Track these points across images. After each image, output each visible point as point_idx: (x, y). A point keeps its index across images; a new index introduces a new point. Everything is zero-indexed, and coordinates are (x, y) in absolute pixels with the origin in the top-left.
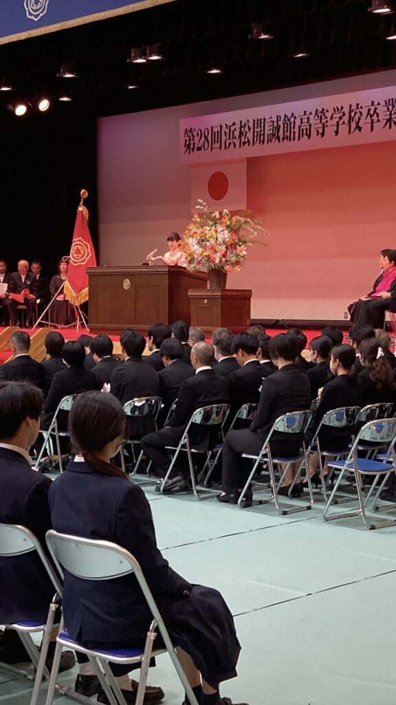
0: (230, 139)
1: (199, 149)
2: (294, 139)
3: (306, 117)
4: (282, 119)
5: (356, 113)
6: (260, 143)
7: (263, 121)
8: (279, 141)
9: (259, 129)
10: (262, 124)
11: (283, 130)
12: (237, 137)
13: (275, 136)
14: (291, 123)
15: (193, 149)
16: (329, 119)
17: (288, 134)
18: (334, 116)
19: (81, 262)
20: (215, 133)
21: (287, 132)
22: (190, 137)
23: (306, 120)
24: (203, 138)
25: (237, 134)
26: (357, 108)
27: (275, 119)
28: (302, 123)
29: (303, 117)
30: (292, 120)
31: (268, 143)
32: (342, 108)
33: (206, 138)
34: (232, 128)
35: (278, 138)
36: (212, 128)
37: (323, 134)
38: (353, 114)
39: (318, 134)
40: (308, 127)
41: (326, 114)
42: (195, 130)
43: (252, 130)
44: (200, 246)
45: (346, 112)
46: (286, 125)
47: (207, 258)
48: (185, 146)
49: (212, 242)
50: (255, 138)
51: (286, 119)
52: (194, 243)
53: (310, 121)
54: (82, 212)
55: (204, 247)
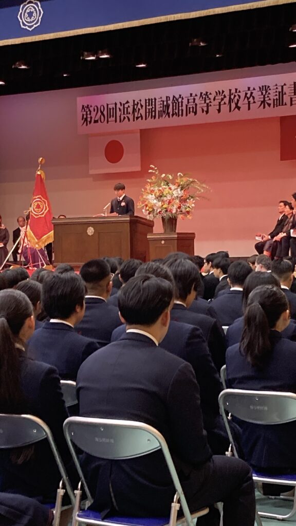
0: (124, 114)
1: (96, 122)
2: (182, 115)
3: (193, 98)
4: (171, 99)
5: (235, 96)
6: (152, 118)
7: (153, 100)
8: (169, 117)
9: (150, 107)
10: (153, 103)
11: (171, 108)
12: (131, 112)
13: (165, 111)
14: (179, 103)
15: (90, 122)
16: (212, 100)
17: (177, 111)
18: (216, 98)
19: (41, 215)
20: (110, 109)
21: (176, 109)
22: (87, 112)
23: (192, 100)
24: (99, 113)
25: (130, 110)
26: (236, 92)
27: (164, 99)
28: (188, 102)
29: (189, 98)
30: (180, 100)
31: (159, 118)
32: (223, 92)
33: (102, 113)
34: (126, 106)
35: (168, 114)
36: (108, 105)
37: (207, 112)
38: (232, 97)
39: (203, 112)
40: (194, 106)
41: (210, 96)
42: (91, 106)
43: (144, 107)
44: (159, 201)
45: (226, 95)
46: (174, 104)
47: (165, 210)
48: (82, 119)
49: (169, 198)
50: (148, 114)
51: (175, 99)
52: (153, 199)
53: (196, 101)
54: (40, 175)
55: (163, 201)
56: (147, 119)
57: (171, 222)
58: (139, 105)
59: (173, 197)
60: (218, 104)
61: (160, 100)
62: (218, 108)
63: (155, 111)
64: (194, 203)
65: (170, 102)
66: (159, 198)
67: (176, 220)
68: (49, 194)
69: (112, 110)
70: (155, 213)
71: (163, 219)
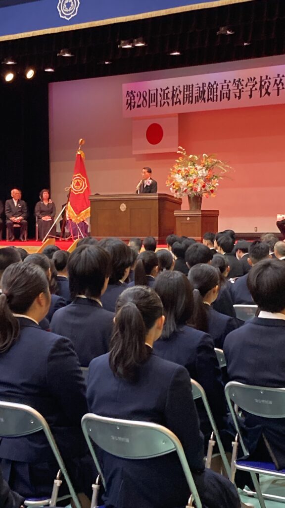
0: (164, 99)
1: (139, 106)
2: (217, 100)
3: (226, 84)
4: (207, 85)
5: (265, 83)
6: (189, 103)
7: (191, 87)
8: (205, 102)
9: (188, 93)
10: (191, 89)
11: (207, 93)
12: (170, 98)
13: (201, 96)
14: (214, 89)
15: (134, 107)
16: (244, 86)
17: (212, 96)
18: (248, 84)
19: (80, 191)
20: (152, 94)
22: (131, 97)
23: (226, 87)
24: (142, 99)
25: (170, 95)
26: (267, 79)
27: (201, 86)
28: (223, 88)
29: (223, 84)
30: (215, 86)
31: (195, 103)
32: (255, 78)
33: (145, 99)
34: (166, 91)
35: (204, 99)
36: (149, 91)
37: (240, 97)
38: (263, 83)
39: (236, 97)
40: (228, 92)
41: (242, 82)
42: (135, 92)
43: (182, 93)
44: (185, 180)
45: (257, 82)
46: (210, 90)
47: (190, 188)
48: (127, 104)
49: (194, 177)
50: (185, 99)
51: (210, 85)
52: (180, 178)
53: (229, 88)
54: (80, 155)
55: (189, 180)
56: (185, 104)
57: (196, 200)
58: (178, 90)
59: (198, 177)
60: (250, 90)
61: (197, 86)
62: (250, 94)
63: (192, 97)
64: (218, 183)
65: (206, 88)
66: (185, 177)
67: (201, 198)
68: (88, 173)
69: (153, 96)
70: (181, 191)
71: (189, 197)
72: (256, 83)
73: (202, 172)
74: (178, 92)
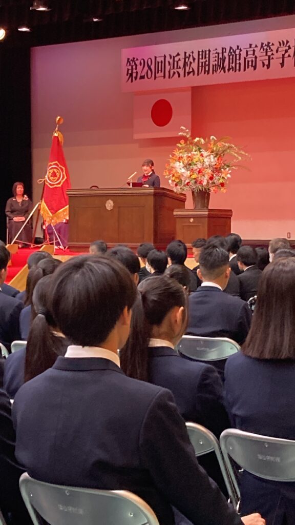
0: (174, 68)
1: (142, 77)
2: (239, 70)
3: (252, 49)
4: (228, 51)
6: (205, 73)
7: (207, 52)
8: (225, 72)
9: (204, 60)
10: (207, 56)
11: (227, 61)
12: (182, 67)
13: (220, 66)
14: (236, 55)
15: (136, 78)
16: (274, 52)
17: (234, 65)
18: (280, 49)
19: (57, 184)
20: (158, 62)
21: (232, 63)
22: (132, 66)
23: (252, 52)
24: (146, 68)
25: (181, 64)
27: (220, 51)
28: (247, 55)
29: (248, 50)
30: (238, 52)
31: (213, 73)
32: (288, 42)
33: (149, 67)
34: (176, 59)
35: (224, 68)
36: (156, 58)
37: (268, 66)
39: (264, 66)
40: (254, 59)
41: (272, 47)
42: (137, 60)
43: (196, 60)
44: (187, 170)
45: (291, 46)
46: (231, 57)
47: (194, 181)
48: (127, 75)
49: (199, 166)
50: (200, 68)
51: (232, 51)
52: (181, 167)
53: (256, 54)
54: (57, 137)
55: (192, 170)
56: (200, 75)
57: (203, 196)
58: (191, 57)
59: (205, 166)
60: (281, 56)
61: (215, 51)
62: (281, 62)
63: (209, 65)
64: (230, 174)
65: (226, 55)
66: (188, 166)
67: (209, 194)
68: (68, 163)
69: (160, 64)
70: (183, 184)
71: (193, 193)
72: (289, 48)
73: (210, 160)
74: (191, 59)
